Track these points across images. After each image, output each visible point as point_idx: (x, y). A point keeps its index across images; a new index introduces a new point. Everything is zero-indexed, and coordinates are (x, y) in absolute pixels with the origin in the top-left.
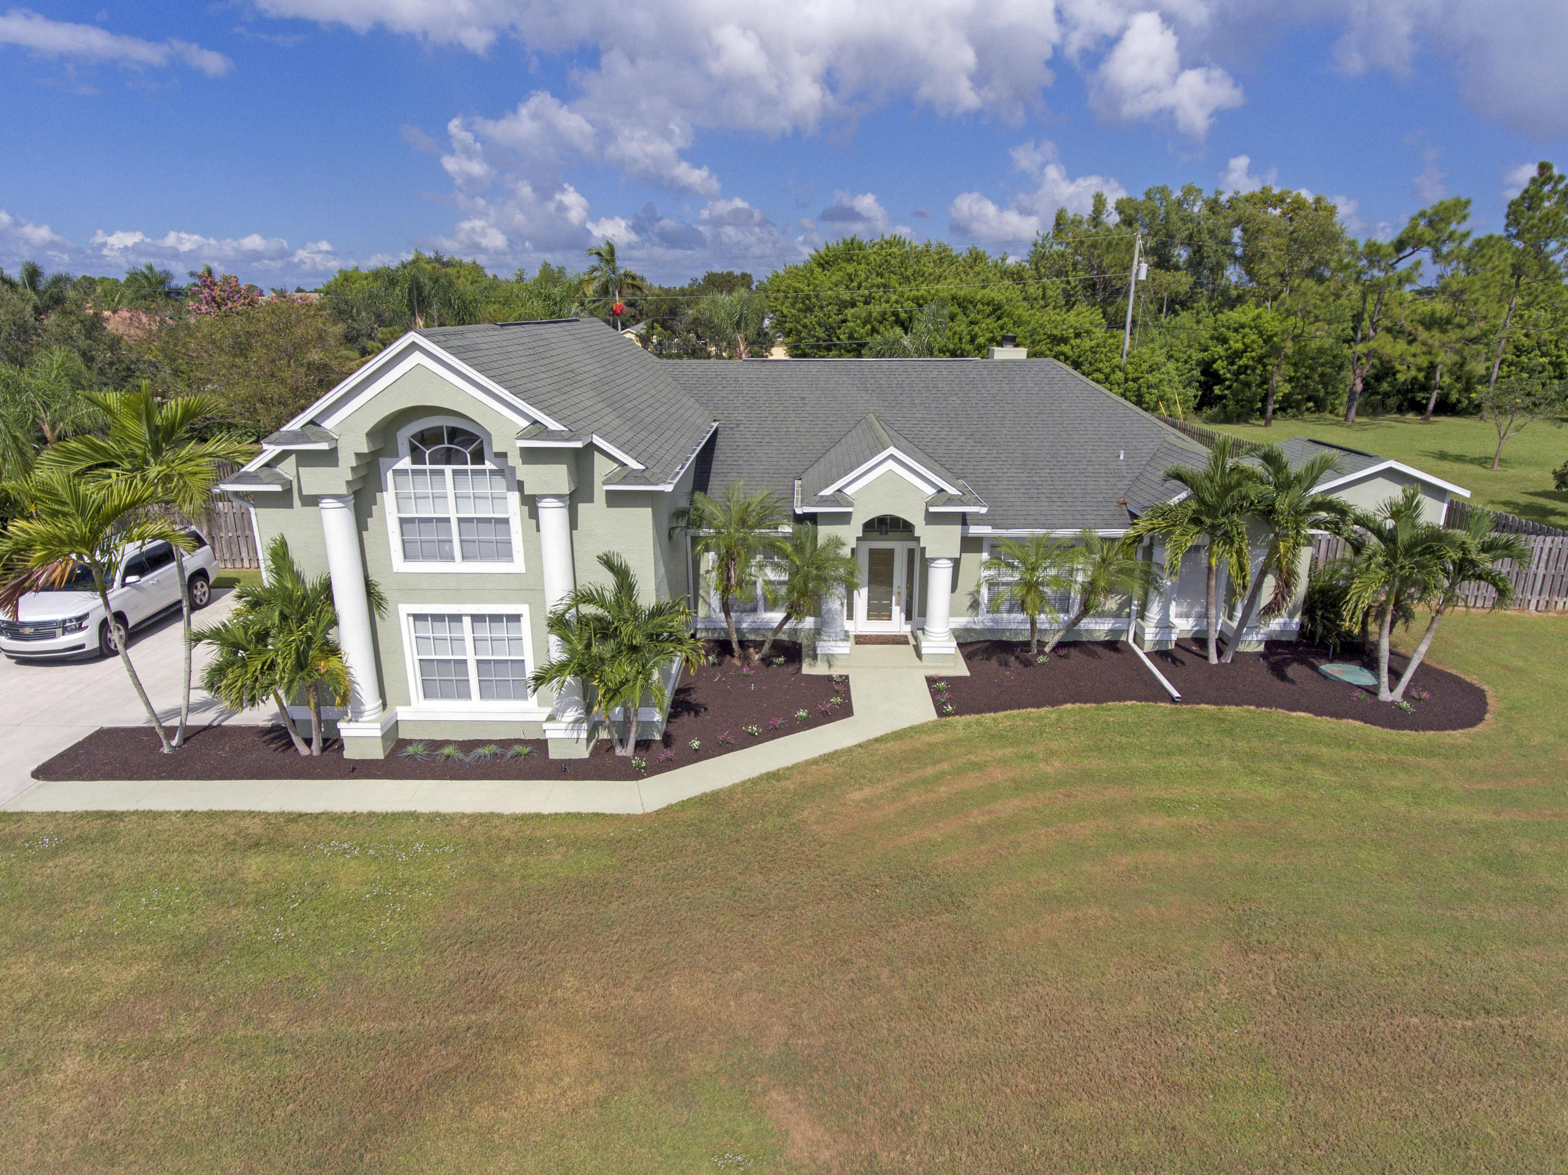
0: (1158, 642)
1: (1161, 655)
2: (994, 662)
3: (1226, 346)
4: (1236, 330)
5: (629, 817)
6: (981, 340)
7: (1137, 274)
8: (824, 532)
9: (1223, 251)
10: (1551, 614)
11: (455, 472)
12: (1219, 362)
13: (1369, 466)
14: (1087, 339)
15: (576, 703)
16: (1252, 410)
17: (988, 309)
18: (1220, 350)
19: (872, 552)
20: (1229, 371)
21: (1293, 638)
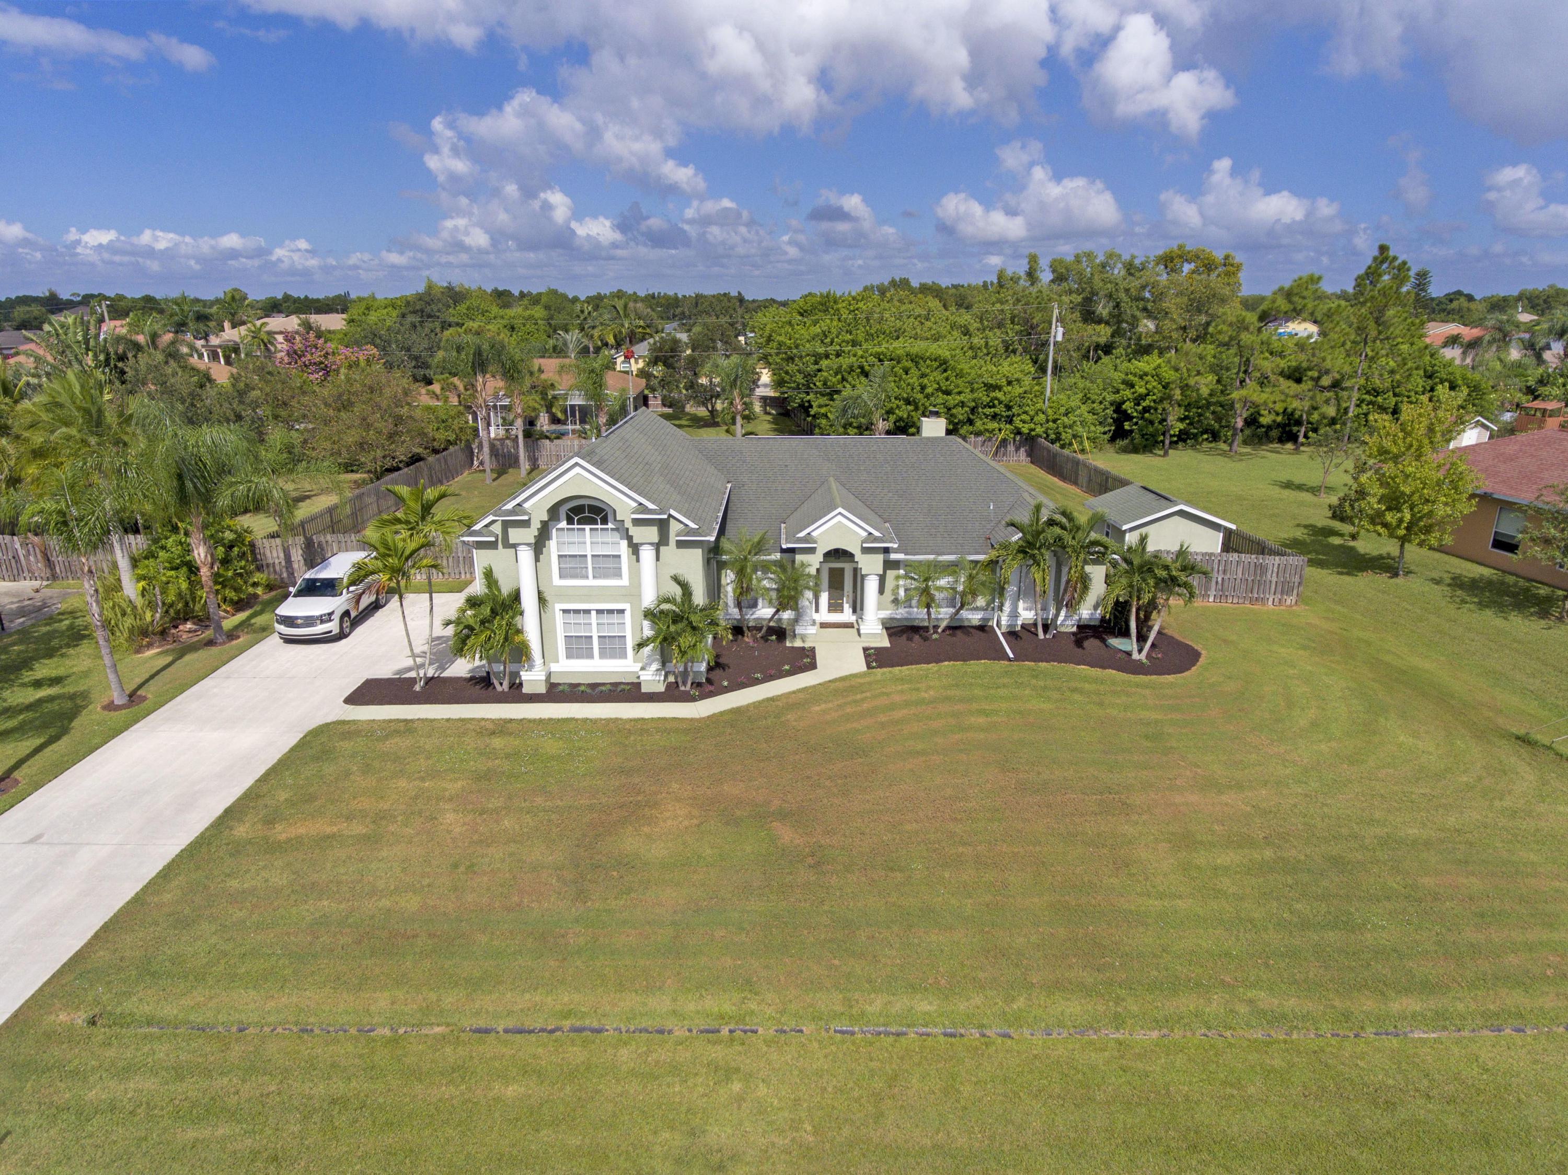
0: (1009, 626)
1: (1012, 635)
2: (904, 637)
3: (1132, 390)
4: (1141, 377)
5: (692, 720)
6: (929, 390)
7: (1055, 337)
8: (799, 558)
9: (1137, 307)
10: (1282, 608)
11: (591, 529)
12: (1127, 403)
13: (1167, 508)
14: (1017, 387)
15: (657, 660)
16: (1157, 442)
17: (936, 364)
18: (1128, 393)
19: (831, 570)
20: (1136, 410)
21: (1097, 623)
